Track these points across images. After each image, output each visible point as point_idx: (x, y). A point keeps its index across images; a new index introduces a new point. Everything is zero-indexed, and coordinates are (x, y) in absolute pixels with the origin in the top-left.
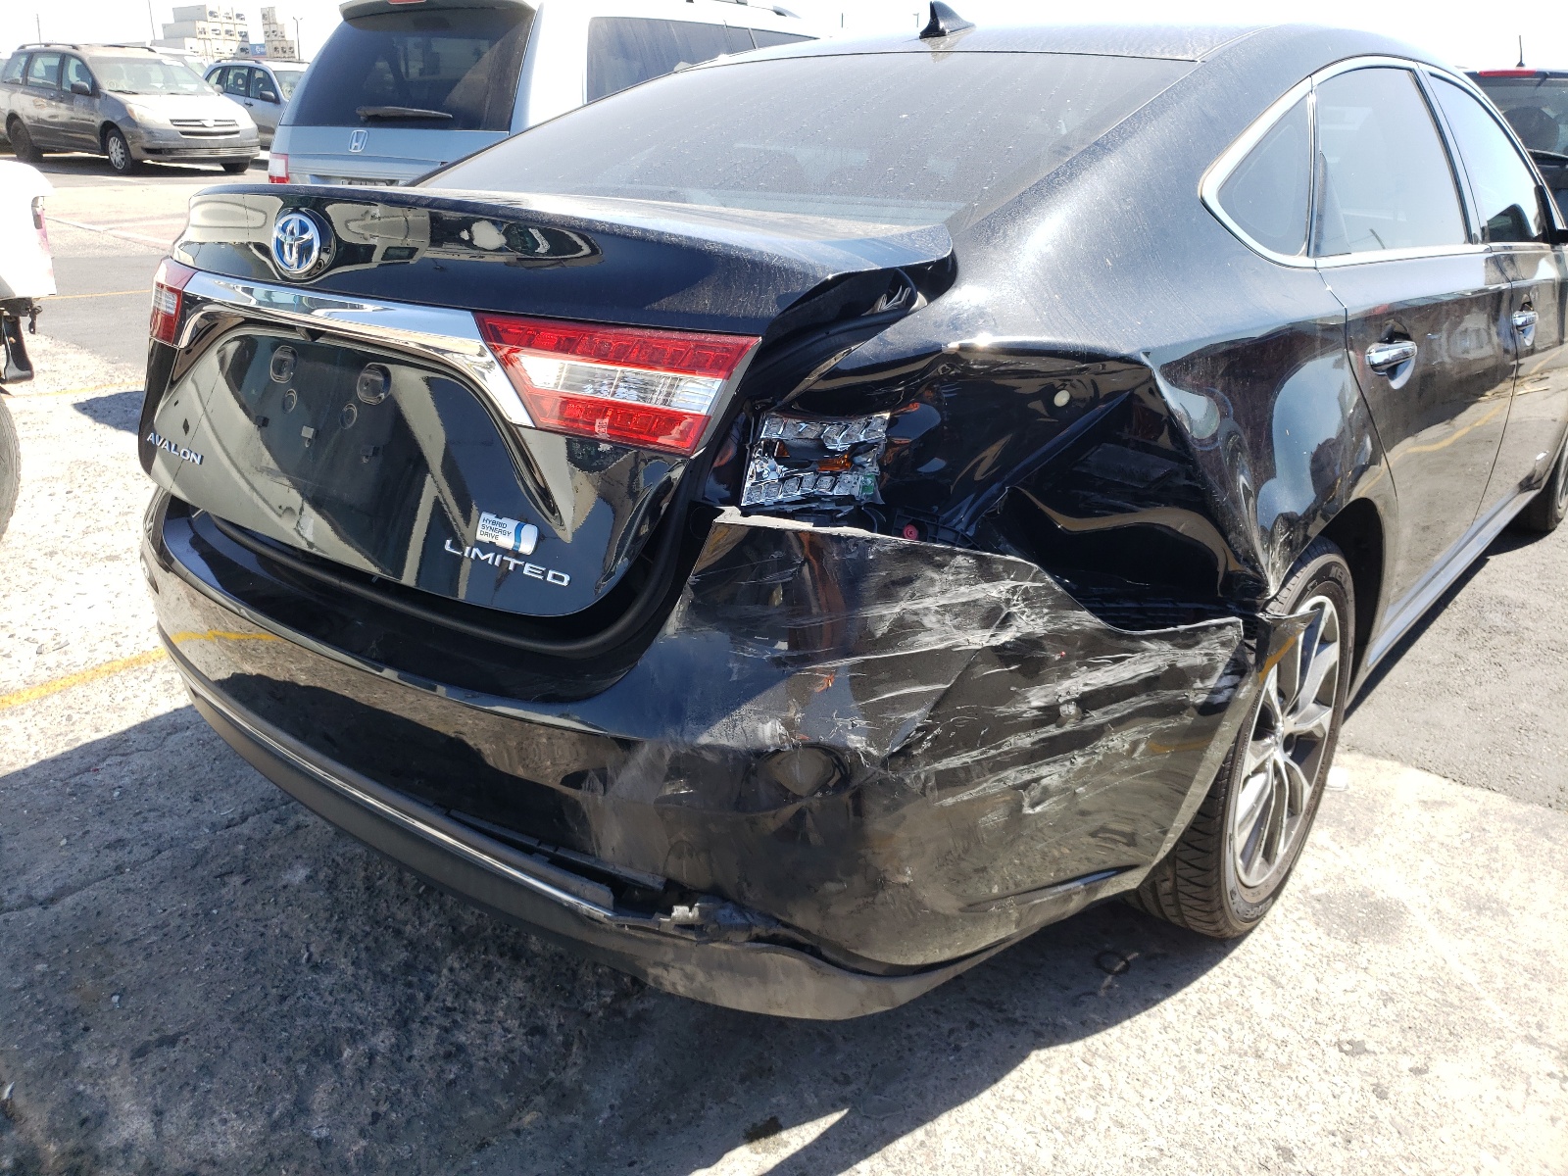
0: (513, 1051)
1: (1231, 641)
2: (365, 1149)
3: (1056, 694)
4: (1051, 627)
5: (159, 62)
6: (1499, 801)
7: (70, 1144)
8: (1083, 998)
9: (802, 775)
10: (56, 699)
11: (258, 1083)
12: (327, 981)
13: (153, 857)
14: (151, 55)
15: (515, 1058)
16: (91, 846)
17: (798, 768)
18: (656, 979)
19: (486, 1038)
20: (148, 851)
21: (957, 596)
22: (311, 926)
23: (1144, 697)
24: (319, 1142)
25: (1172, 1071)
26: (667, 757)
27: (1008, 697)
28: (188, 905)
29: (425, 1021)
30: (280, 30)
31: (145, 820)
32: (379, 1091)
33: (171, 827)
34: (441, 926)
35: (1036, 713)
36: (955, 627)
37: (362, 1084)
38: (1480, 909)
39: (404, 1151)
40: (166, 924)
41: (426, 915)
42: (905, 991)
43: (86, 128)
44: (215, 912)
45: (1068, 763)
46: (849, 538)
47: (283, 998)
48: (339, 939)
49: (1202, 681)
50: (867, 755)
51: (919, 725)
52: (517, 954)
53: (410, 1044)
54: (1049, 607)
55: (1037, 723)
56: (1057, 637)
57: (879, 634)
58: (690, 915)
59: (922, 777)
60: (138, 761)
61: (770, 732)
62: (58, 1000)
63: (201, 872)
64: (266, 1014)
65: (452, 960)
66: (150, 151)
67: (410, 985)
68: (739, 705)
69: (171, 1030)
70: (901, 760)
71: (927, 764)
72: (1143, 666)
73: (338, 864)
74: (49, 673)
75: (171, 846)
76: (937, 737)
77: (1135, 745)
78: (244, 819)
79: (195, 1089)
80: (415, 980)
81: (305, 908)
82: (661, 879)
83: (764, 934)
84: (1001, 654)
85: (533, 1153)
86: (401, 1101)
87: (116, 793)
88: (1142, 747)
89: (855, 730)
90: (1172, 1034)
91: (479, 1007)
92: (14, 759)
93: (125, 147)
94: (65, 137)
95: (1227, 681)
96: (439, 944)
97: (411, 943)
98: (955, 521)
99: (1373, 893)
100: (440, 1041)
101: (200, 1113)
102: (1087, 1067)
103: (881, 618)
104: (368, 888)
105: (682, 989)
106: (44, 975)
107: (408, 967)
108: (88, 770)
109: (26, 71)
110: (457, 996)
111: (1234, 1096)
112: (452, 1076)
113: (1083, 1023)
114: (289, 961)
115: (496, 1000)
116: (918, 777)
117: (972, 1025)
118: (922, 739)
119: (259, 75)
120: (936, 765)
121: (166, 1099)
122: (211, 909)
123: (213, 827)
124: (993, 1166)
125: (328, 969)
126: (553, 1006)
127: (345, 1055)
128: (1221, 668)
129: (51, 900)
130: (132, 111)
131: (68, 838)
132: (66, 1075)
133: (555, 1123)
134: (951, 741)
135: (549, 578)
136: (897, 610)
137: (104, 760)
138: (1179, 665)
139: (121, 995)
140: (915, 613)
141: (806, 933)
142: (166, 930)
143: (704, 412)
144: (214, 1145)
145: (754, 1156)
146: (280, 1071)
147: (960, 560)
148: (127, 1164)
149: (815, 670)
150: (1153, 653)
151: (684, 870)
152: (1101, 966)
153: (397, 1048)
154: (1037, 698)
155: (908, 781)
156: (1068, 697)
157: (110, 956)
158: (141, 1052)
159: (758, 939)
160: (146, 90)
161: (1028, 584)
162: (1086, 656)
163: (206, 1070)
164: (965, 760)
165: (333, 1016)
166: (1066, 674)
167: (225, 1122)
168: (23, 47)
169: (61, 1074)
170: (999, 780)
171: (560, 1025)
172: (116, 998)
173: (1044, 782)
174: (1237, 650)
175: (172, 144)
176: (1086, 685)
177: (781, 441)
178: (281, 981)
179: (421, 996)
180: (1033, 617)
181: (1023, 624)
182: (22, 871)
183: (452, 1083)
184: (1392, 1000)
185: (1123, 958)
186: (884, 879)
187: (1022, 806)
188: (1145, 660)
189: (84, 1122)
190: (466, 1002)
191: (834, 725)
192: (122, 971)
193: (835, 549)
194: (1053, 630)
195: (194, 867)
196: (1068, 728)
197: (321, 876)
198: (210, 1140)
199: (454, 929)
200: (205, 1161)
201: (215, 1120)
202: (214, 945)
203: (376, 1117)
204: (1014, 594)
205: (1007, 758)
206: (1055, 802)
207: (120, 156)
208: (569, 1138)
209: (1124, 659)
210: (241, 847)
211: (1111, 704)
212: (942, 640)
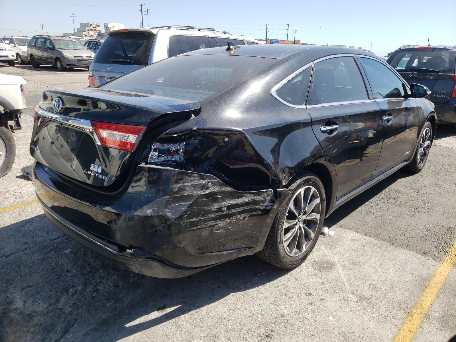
0: (110, 290)
1: (270, 195)
2: (71, 311)
3: (221, 205)
4: (219, 190)
5: (72, 41)
6: (372, 240)
7: (4, 307)
8: (248, 282)
9: (156, 221)
10: (18, 209)
11: (49, 296)
12: (70, 275)
13: (34, 247)
14: (70, 39)
15: (110, 292)
16: (20, 244)
17: (155, 220)
18: (131, 268)
19: (104, 288)
20: (34, 245)
21: (194, 183)
22: (69, 262)
23: (246, 207)
24: (60, 309)
25: (263, 298)
26: (128, 218)
27: (208, 206)
28: (41, 257)
29: (91, 284)
30: (109, 29)
31: (34, 238)
32: (76, 298)
33: (40, 240)
34: (100, 263)
35: (216, 209)
36: (194, 190)
37: (73, 297)
38: (355, 265)
39: (80, 311)
40: (34, 262)
41: (97, 260)
42: (188, 273)
43: (51, 59)
44: (47, 259)
45: (225, 221)
46: (168, 170)
47: (58, 278)
48: (75, 266)
49: (263, 204)
50: (171, 217)
51: (184, 211)
52: (116, 270)
53: (86, 289)
54: (219, 186)
55: (216, 212)
56: (221, 193)
57: (175, 191)
58: (131, 252)
59: (185, 223)
60: (35, 224)
61: (149, 212)
62: (6, 277)
63: (45, 250)
64: (53, 281)
65: (101, 271)
66: (68, 65)
67: (89, 276)
68: (143, 206)
69: (31, 284)
70: (180, 219)
71: (186, 220)
72: (246, 200)
73: (78, 249)
74: (17, 203)
75: (39, 244)
76: (189, 214)
77: (245, 218)
78: (58, 238)
79: (34, 297)
80: (91, 275)
81: (68, 258)
82: (129, 245)
83: (149, 257)
84: (206, 196)
85: (108, 311)
86: (81, 301)
87: (28, 232)
88: (247, 218)
89: (169, 212)
90: (266, 290)
91: (105, 281)
92: (5, 223)
93: (61, 64)
94: (46, 61)
95: (270, 204)
96: (98, 267)
97: (92, 267)
98: (203, 167)
99: (330, 261)
100: (93, 288)
101: (34, 302)
102: (243, 297)
103: (175, 187)
104: (84, 254)
105: (137, 271)
106: (4, 272)
107: (90, 272)
108: (22, 226)
109: (36, 43)
110: (100, 279)
111: (276, 304)
112: (94, 296)
113: (246, 288)
114: (62, 270)
115: (109, 279)
116: (184, 223)
117: (219, 287)
118: (185, 214)
119: (99, 44)
120: (189, 220)
121: (27, 299)
122: (46, 258)
123: (50, 240)
124: (213, 317)
125: (70, 272)
126: (122, 281)
127: (70, 291)
128: (268, 201)
129: (9, 256)
130: (63, 54)
131: (15, 242)
132: (5, 293)
133: (114, 305)
134: (193, 215)
135: (103, 178)
136: (179, 186)
137: (27, 224)
138: (256, 200)
139: (21, 277)
140: (184, 186)
141: (159, 257)
142: (34, 263)
143: (134, 142)
144: (36, 309)
145: (158, 313)
146: (54, 293)
147: (195, 175)
148: (16, 312)
149: (161, 199)
150: (248, 197)
151: (132, 243)
152: (255, 275)
153: (83, 289)
154: (216, 206)
155: (181, 223)
156: (224, 206)
157: (20, 268)
158: (23, 289)
159: (148, 258)
160: (68, 48)
161: (213, 180)
162: (229, 197)
163: (37, 293)
164: (197, 219)
165: (69, 282)
166: (224, 201)
167: (39, 304)
168: (35, 36)
169: (4, 293)
170: (206, 224)
171: (122, 285)
172: (19, 277)
173: (219, 225)
174: (272, 197)
175: (74, 63)
176: (229, 203)
177: (159, 149)
178: (59, 274)
179: (91, 278)
180: (214, 188)
181: (212, 189)
182: (3, 249)
183: (94, 297)
184: (323, 284)
185: (261, 274)
186: (177, 245)
187: (213, 231)
188: (246, 198)
189: (8, 303)
190: (102, 280)
191: (164, 211)
192: (22, 272)
193: (165, 172)
194: (220, 191)
195: (43, 249)
196: (225, 213)
197: (74, 251)
198: (36, 308)
199: (103, 264)
200: (33, 312)
201: (37, 303)
202: (45, 266)
203: (74, 304)
204: (209, 183)
205: (208, 219)
206: (223, 230)
207: (60, 66)
208: (117, 308)
209: (240, 198)
210: (56, 245)
211: (237, 208)
212: (191, 193)
